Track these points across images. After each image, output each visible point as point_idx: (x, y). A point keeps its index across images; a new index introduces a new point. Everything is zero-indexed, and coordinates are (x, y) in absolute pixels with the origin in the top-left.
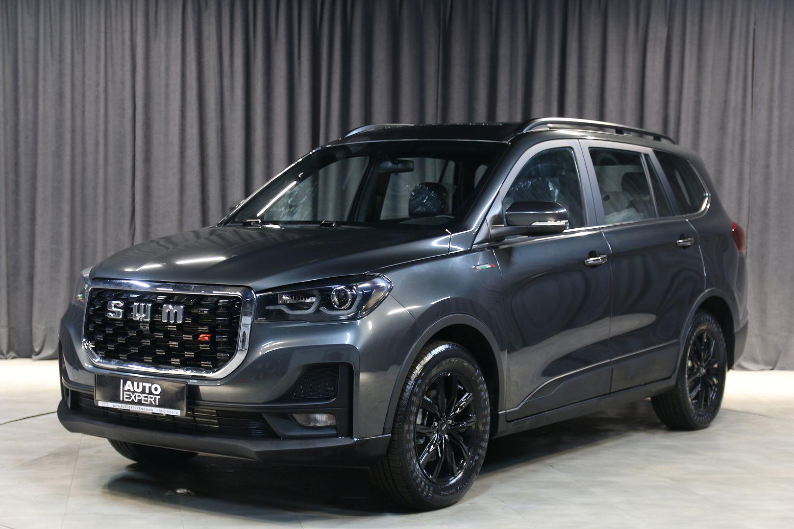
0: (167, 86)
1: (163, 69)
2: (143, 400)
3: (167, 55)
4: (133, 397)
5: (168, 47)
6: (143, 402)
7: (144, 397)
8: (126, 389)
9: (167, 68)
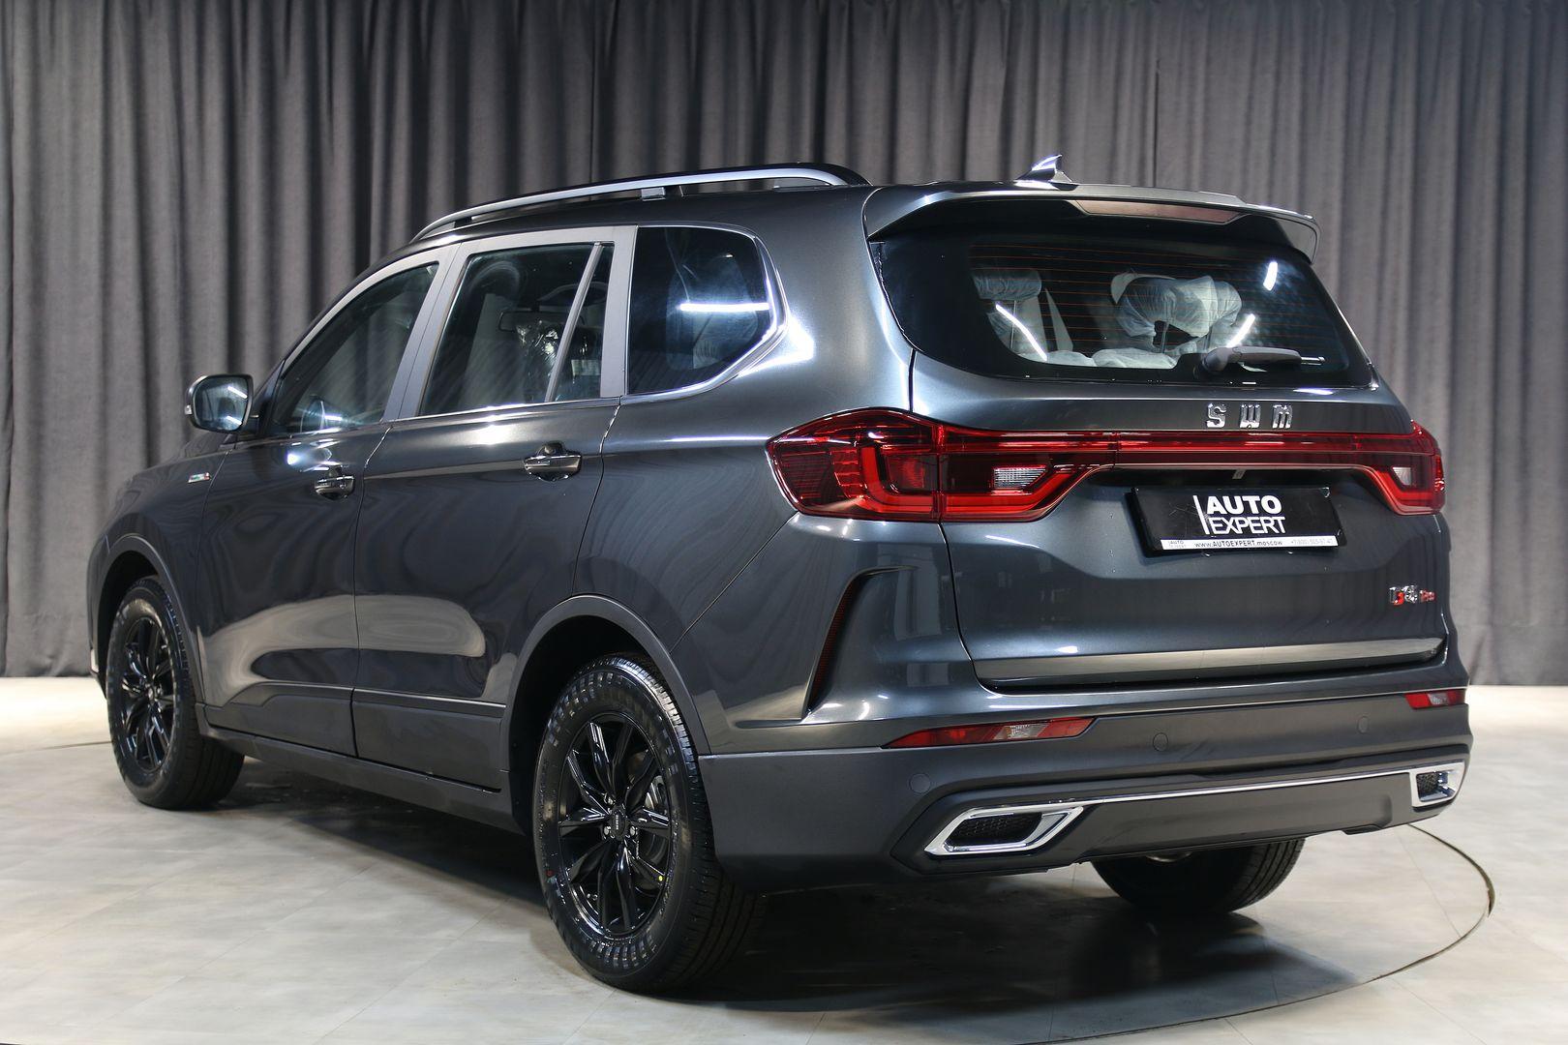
0: (75, 159)
1: (66, 126)
3: (75, 101)
5: (75, 85)
9: (75, 126)
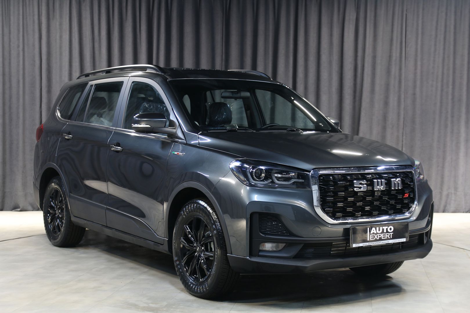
0: (61, 47)
1: (58, 37)
2: (382, 237)
3: (61, 29)
4: (376, 237)
5: (61, 24)
6: (382, 238)
7: (383, 235)
8: (372, 233)
9: (61, 37)
